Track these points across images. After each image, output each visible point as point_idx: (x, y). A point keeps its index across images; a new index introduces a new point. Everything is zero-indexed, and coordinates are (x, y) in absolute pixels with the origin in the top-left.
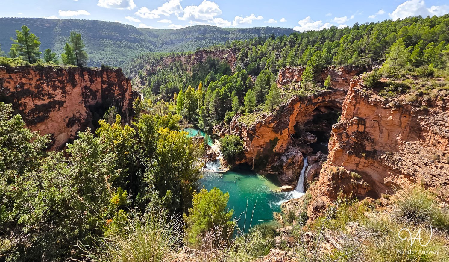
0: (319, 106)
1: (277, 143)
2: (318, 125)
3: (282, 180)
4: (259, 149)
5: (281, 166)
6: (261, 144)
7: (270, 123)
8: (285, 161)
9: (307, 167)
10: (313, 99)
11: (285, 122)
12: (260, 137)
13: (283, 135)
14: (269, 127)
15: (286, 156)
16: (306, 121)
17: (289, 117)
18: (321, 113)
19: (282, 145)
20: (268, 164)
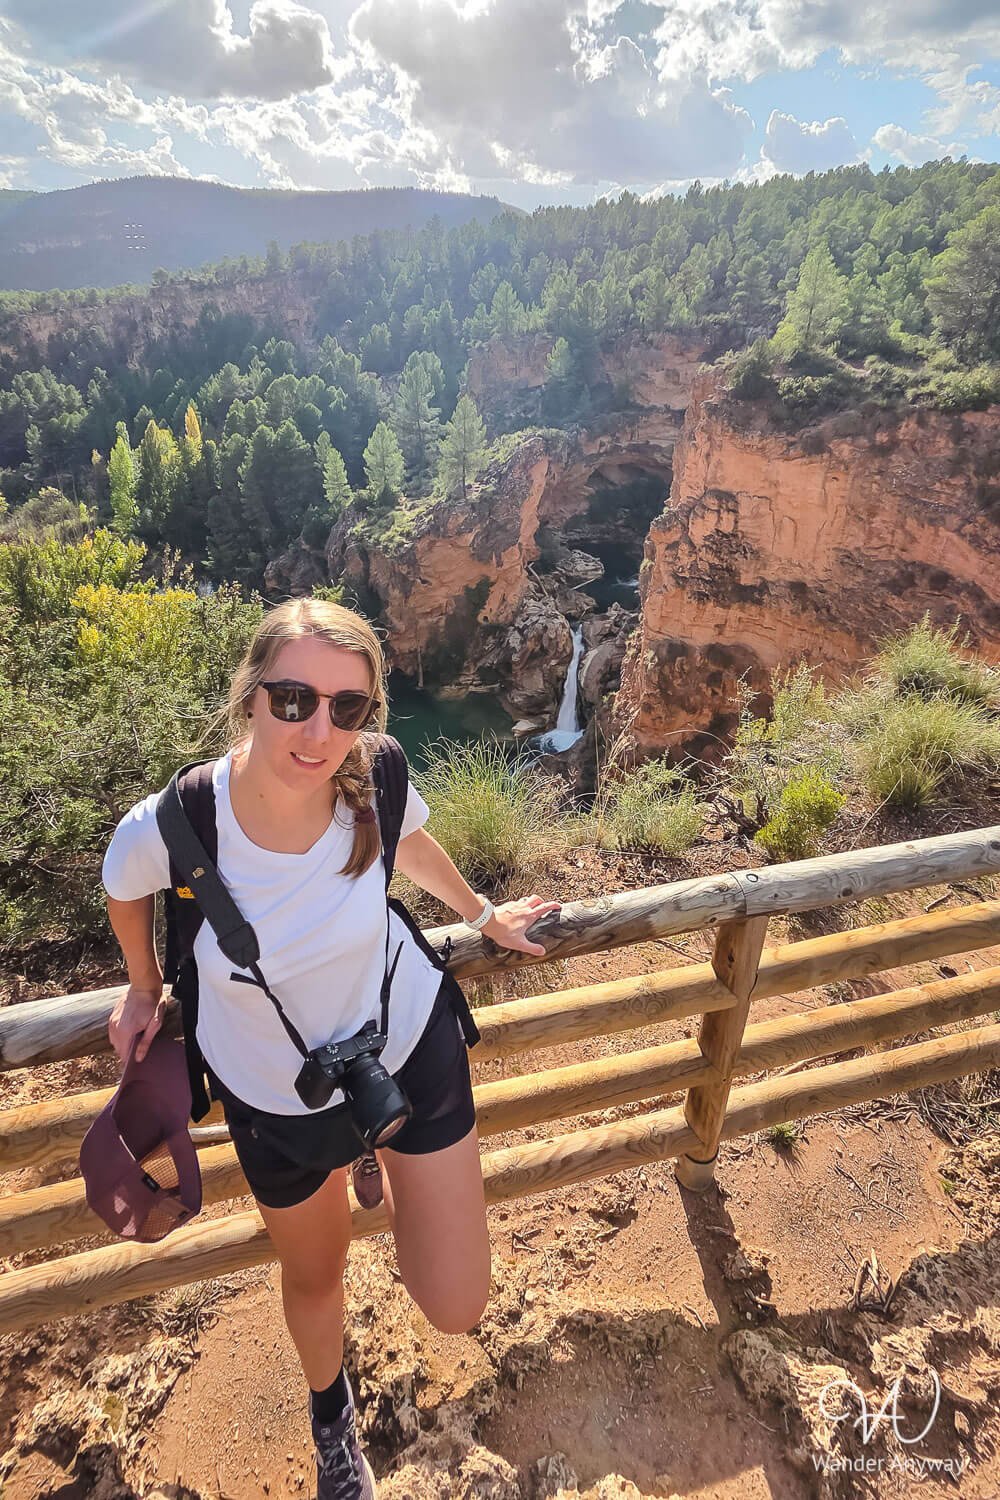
0: (603, 466)
1: (488, 595)
2: (604, 527)
3: (512, 704)
4: (435, 620)
5: (507, 665)
6: (437, 605)
7: (460, 533)
8: (518, 648)
9: (582, 658)
10: (583, 442)
11: (506, 524)
12: (434, 582)
13: (505, 566)
14: (459, 547)
15: (521, 631)
16: (569, 516)
17: (518, 507)
18: (611, 488)
19: (504, 600)
20: (465, 664)
